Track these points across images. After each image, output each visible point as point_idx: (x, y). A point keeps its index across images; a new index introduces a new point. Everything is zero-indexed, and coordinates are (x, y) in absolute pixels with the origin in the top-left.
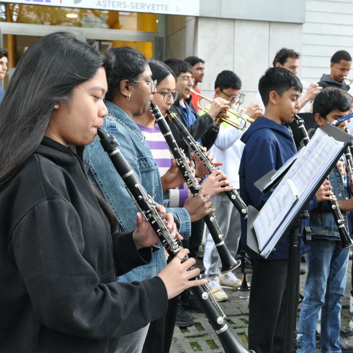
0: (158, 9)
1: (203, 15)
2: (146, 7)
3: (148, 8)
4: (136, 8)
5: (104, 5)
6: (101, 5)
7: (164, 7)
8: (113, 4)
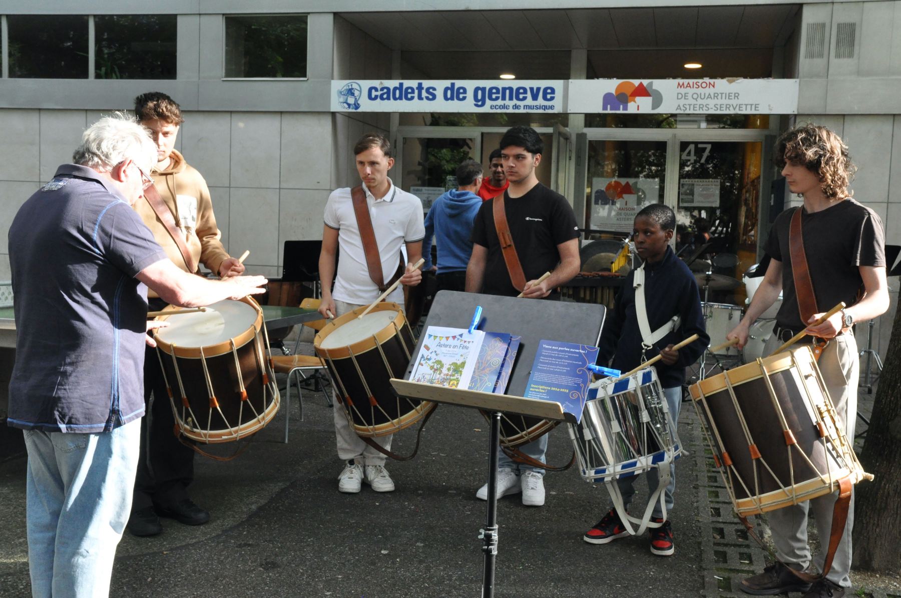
0: (746, 110)
1: (801, 112)
2: (731, 108)
3: (734, 109)
4: (720, 110)
5: (684, 109)
6: (681, 109)
7: (753, 107)
8: (694, 107)
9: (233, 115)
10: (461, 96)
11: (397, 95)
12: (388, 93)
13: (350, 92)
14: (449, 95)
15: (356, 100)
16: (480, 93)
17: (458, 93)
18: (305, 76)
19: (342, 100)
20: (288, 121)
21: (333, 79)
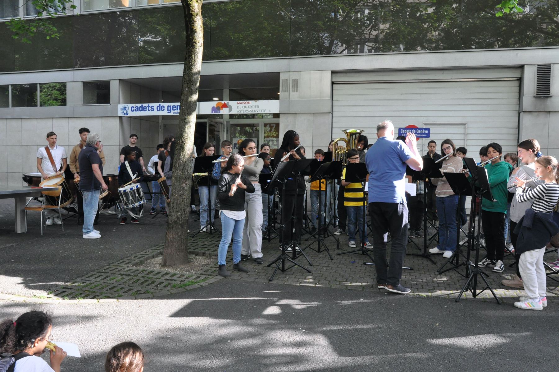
0: (261, 112)
1: (281, 112)
2: (256, 111)
4: (253, 112)
6: (239, 112)
7: (264, 110)
8: (243, 111)
9: (86, 118)
10: (163, 109)
11: (141, 109)
12: (138, 109)
13: (125, 109)
14: (159, 109)
15: (127, 112)
16: (169, 107)
17: (162, 108)
18: (110, 103)
19: (122, 112)
20: (104, 120)
21: (119, 104)
